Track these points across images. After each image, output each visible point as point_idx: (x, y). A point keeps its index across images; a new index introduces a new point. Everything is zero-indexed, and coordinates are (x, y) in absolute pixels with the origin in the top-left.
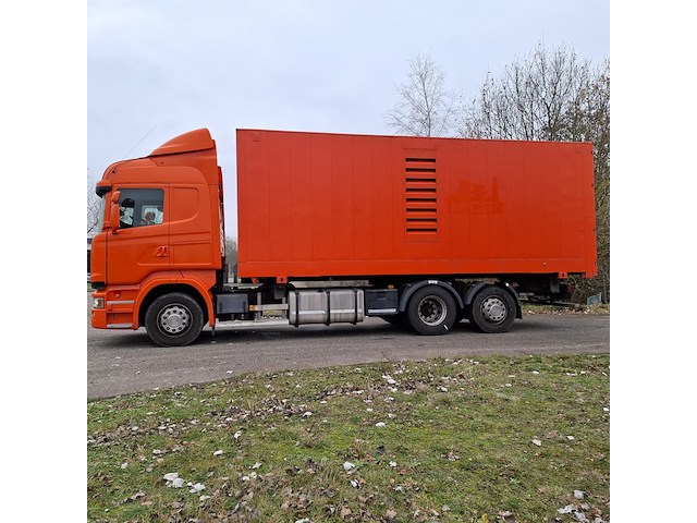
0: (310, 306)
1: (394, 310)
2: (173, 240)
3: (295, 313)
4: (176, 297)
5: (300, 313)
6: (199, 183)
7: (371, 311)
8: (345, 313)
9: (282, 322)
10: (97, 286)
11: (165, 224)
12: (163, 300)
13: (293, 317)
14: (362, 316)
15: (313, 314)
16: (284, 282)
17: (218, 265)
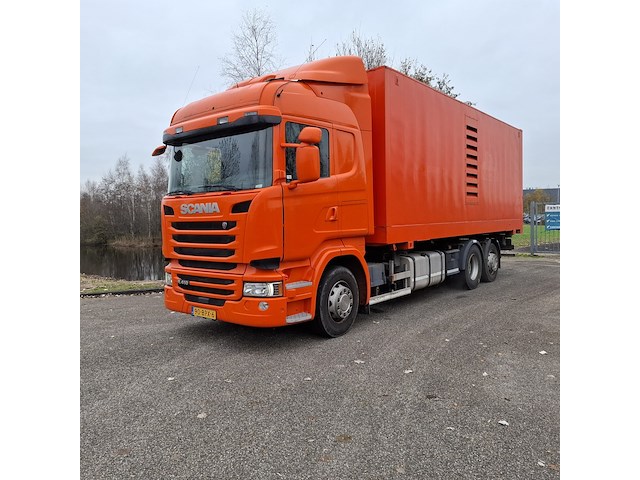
0: (421, 271)
1: (457, 269)
2: (340, 198)
3: (413, 280)
4: (342, 273)
5: (416, 279)
6: (354, 127)
7: (449, 272)
8: (437, 275)
9: (407, 291)
10: (265, 265)
11: (332, 177)
12: (334, 277)
13: (412, 285)
14: (444, 277)
15: (422, 280)
16: (412, 247)
17: (372, 232)
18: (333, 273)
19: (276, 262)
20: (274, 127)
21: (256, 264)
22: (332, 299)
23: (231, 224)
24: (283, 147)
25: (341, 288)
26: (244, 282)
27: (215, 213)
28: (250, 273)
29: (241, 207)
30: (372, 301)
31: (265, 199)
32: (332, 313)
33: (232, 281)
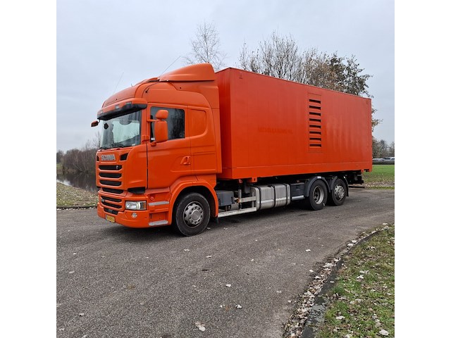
0: (267, 197)
1: (303, 196)
2: (193, 151)
3: (259, 202)
4: (195, 197)
5: (262, 202)
6: (205, 107)
7: (293, 198)
8: (282, 200)
9: (254, 209)
10: (136, 191)
11: (187, 138)
12: (187, 199)
13: (258, 206)
14: (289, 202)
15: (267, 202)
16: (256, 181)
17: (220, 171)
18: (188, 197)
19: (143, 189)
20: (143, 111)
21: (130, 190)
22: (187, 212)
23: (120, 167)
24: (148, 122)
25: (194, 205)
26: (126, 201)
27: (113, 161)
28: (129, 196)
29: (123, 157)
30: (220, 215)
31: (137, 152)
32: (186, 221)
33: (121, 201)
